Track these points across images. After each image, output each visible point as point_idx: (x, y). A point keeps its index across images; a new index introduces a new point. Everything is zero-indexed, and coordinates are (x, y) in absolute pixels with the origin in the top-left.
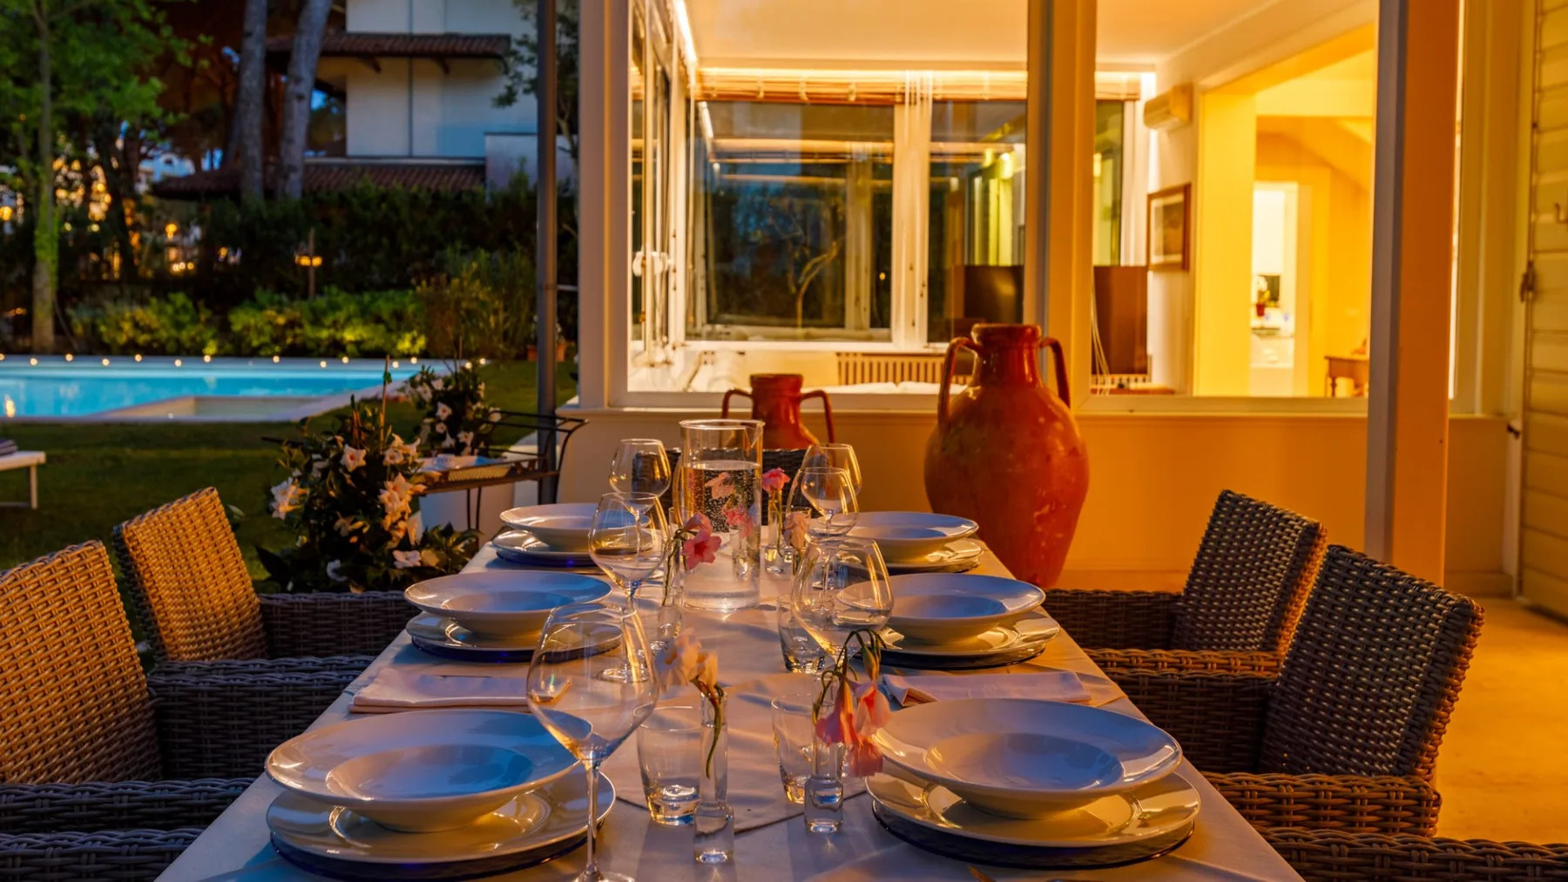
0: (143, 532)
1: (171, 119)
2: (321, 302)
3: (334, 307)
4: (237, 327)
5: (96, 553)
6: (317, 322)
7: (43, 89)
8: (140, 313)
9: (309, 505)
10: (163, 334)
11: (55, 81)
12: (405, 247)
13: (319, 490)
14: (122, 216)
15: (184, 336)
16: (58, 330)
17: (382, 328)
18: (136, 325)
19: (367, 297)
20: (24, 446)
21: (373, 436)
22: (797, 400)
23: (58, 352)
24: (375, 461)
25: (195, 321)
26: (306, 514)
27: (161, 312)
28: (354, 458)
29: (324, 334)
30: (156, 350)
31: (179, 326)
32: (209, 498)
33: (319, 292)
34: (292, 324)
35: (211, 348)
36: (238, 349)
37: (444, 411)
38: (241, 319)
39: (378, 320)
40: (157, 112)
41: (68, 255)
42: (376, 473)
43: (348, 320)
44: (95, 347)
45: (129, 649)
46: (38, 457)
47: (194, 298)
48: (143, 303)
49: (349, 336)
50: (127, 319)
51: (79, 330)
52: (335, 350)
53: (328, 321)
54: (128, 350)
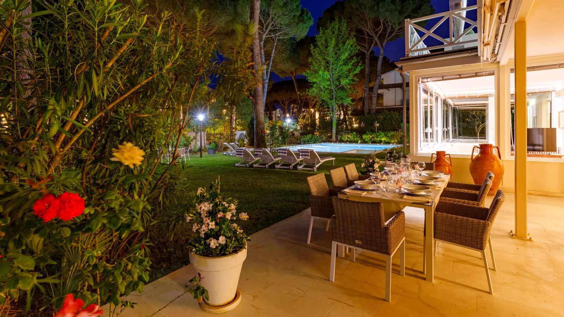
0: (347, 167)
1: (353, 104)
2: (378, 134)
3: (380, 134)
4: (364, 138)
5: (342, 168)
6: (377, 137)
7: (334, 100)
8: (348, 136)
9: (366, 166)
10: (352, 139)
11: (336, 99)
12: (394, 123)
13: (366, 164)
14: (346, 119)
15: (355, 139)
16: (336, 138)
17: (389, 138)
18: (348, 137)
19: (386, 133)
20: (333, 157)
21: (373, 158)
22: (445, 155)
23: (335, 142)
24: (374, 161)
25: (357, 137)
26: (365, 167)
27: (351, 135)
28: (371, 161)
29: (379, 139)
30: (351, 142)
31: (354, 138)
32: (353, 164)
33: (378, 132)
34: (373, 137)
35: (359, 141)
36: (364, 142)
37: (389, 155)
38: (364, 137)
39: (388, 137)
40: (351, 103)
41: (338, 125)
42: (374, 162)
43: (383, 137)
44: (341, 141)
45: (345, 178)
46: (334, 159)
47: (357, 133)
48: (349, 134)
49: (383, 139)
50: (346, 137)
51: (339, 138)
52: (380, 142)
53: (379, 137)
54: (346, 142)
